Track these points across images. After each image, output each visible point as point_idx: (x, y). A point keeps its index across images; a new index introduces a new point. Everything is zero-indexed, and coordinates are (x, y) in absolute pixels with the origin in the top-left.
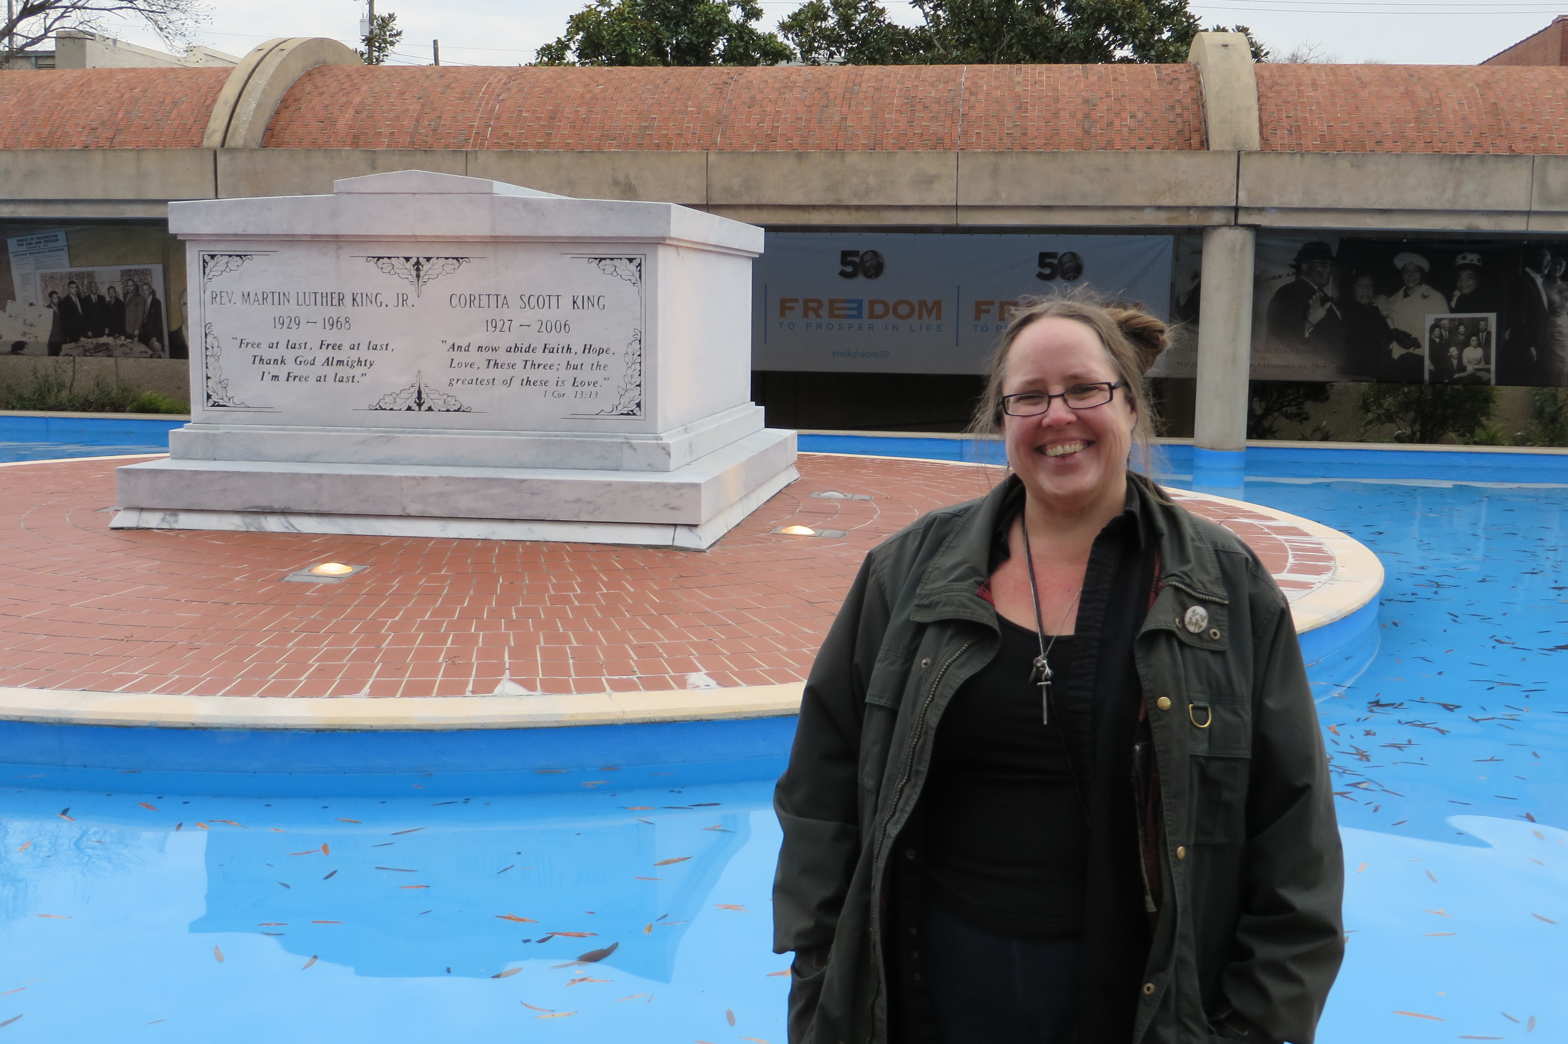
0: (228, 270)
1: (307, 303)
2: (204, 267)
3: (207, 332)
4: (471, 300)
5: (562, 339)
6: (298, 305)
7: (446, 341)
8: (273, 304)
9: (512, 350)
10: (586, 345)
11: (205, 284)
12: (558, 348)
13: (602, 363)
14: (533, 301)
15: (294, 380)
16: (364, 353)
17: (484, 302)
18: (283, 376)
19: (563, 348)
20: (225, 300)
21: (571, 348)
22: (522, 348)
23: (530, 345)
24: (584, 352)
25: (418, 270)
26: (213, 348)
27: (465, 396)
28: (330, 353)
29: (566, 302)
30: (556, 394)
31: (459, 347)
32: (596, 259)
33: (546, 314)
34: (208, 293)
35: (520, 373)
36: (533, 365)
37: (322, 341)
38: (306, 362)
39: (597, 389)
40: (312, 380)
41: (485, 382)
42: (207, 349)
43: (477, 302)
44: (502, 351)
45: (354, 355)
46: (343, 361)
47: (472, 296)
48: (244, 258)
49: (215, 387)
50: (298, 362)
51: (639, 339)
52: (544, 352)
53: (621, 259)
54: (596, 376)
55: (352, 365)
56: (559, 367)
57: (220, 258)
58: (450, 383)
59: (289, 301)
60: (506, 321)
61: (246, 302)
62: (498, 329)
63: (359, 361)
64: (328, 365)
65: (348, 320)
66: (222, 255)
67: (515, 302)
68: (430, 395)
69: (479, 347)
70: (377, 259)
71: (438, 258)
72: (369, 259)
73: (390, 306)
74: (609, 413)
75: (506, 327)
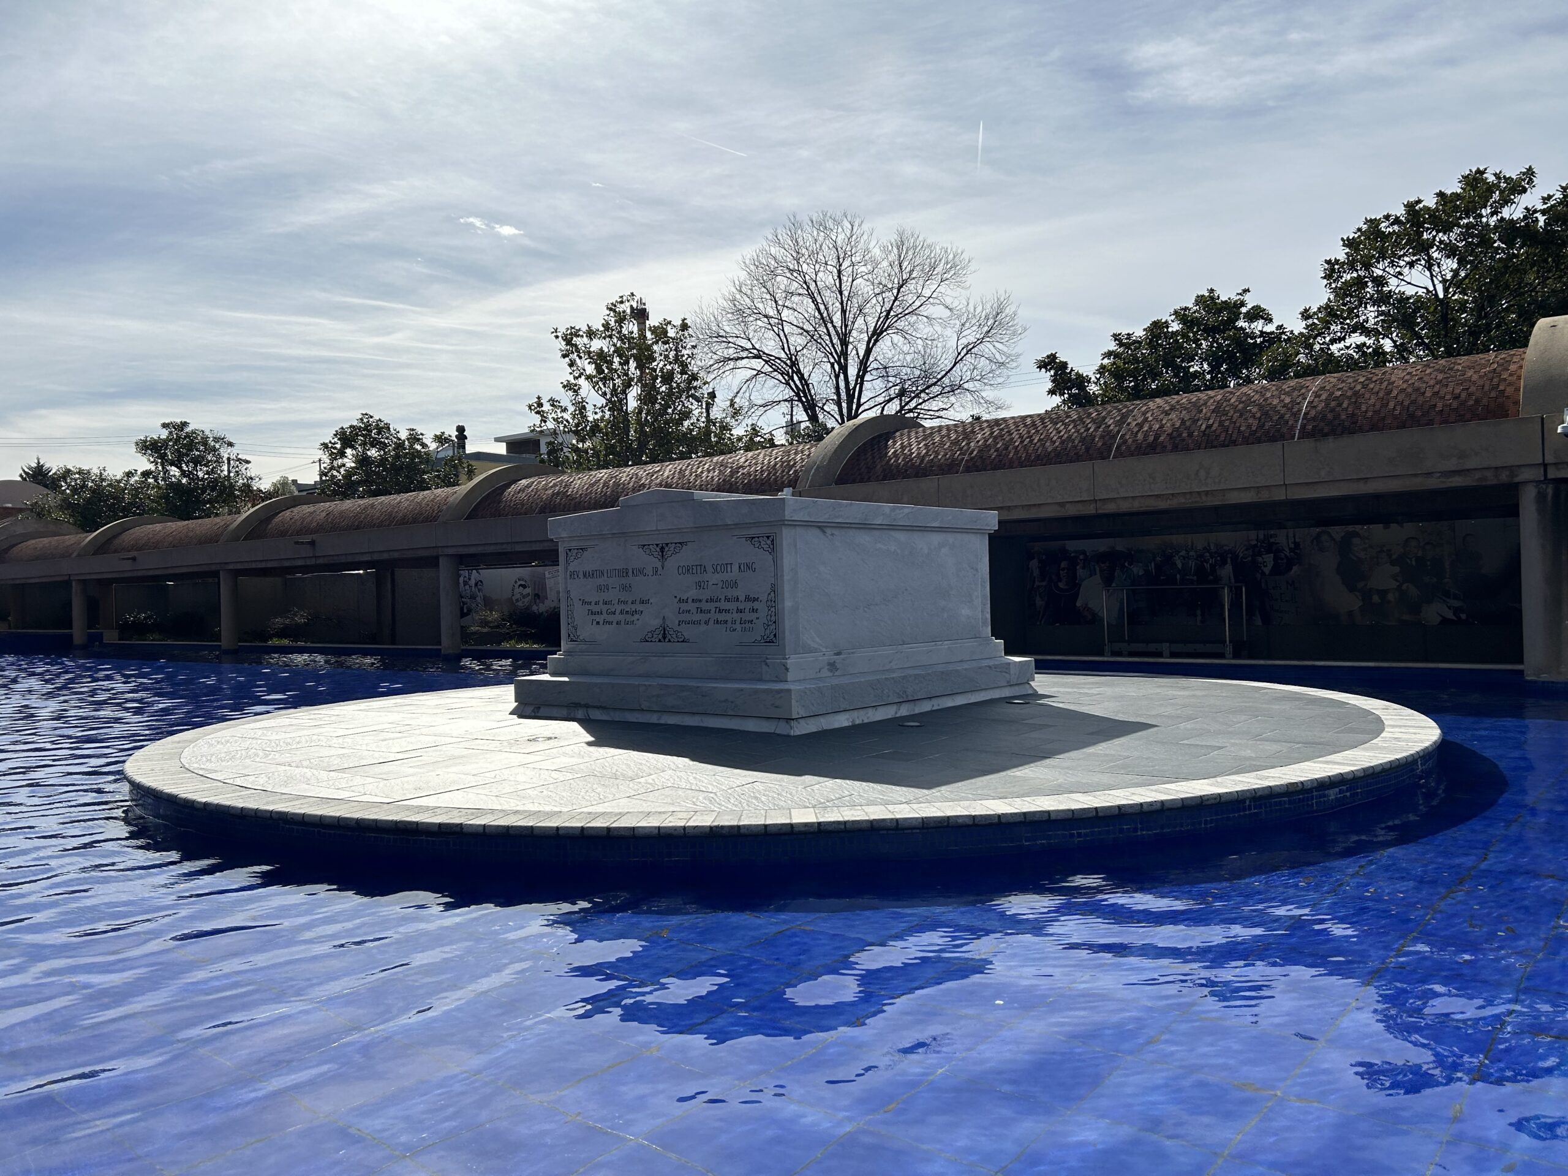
0: (577, 558)
1: (612, 576)
4: (688, 570)
5: (734, 592)
6: (608, 577)
7: (676, 597)
8: (597, 578)
9: (709, 601)
10: (746, 596)
11: (567, 567)
12: (732, 599)
13: (755, 608)
14: (719, 568)
15: (606, 624)
16: (638, 607)
17: (694, 571)
18: (601, 623)
19: (735, 598)
21: (738, 598)
22: (714, 599)
23: (718, 597)
24: (745, 601)
25: (662, 552)
27: (687, 631)
28: (622, 606)
29: (735, 568)
30: (732, 629)
31: (683, 600)
33: (726, 576)
34: (568, 572)
35: (714, 616)
36: (720, 610)
37: (619, 599)
38: (612, 613)
39: (753, 625)
40: (614, 624)
41: (696, 622)
43: (691, 571)
44: (703, 601)
45: (633, 607)
46: (629, 611)
47: (689, 566)
48: (584, 551)
49: (571, 629)
50: (608, 613)
51: (774, 590)
52: (725, 601)
53: (763, 537)
54: (753, 616)
55: (633, 614)
56: (733, 611)
58: (679, 624)
59: (603, 575)
60: (705, 582)
62: (702, 587)
63: (636, 611)
64: (622, 614)
65: (630, 585)
66: (574, 549)
67: (710, 569)
68: (669, 632)
69: (693, 600)
70: (642, 546)
71: (671, 544)
72: (639, 546)
73: (650, 575)
74: (759, 642)
75: (705, 586)
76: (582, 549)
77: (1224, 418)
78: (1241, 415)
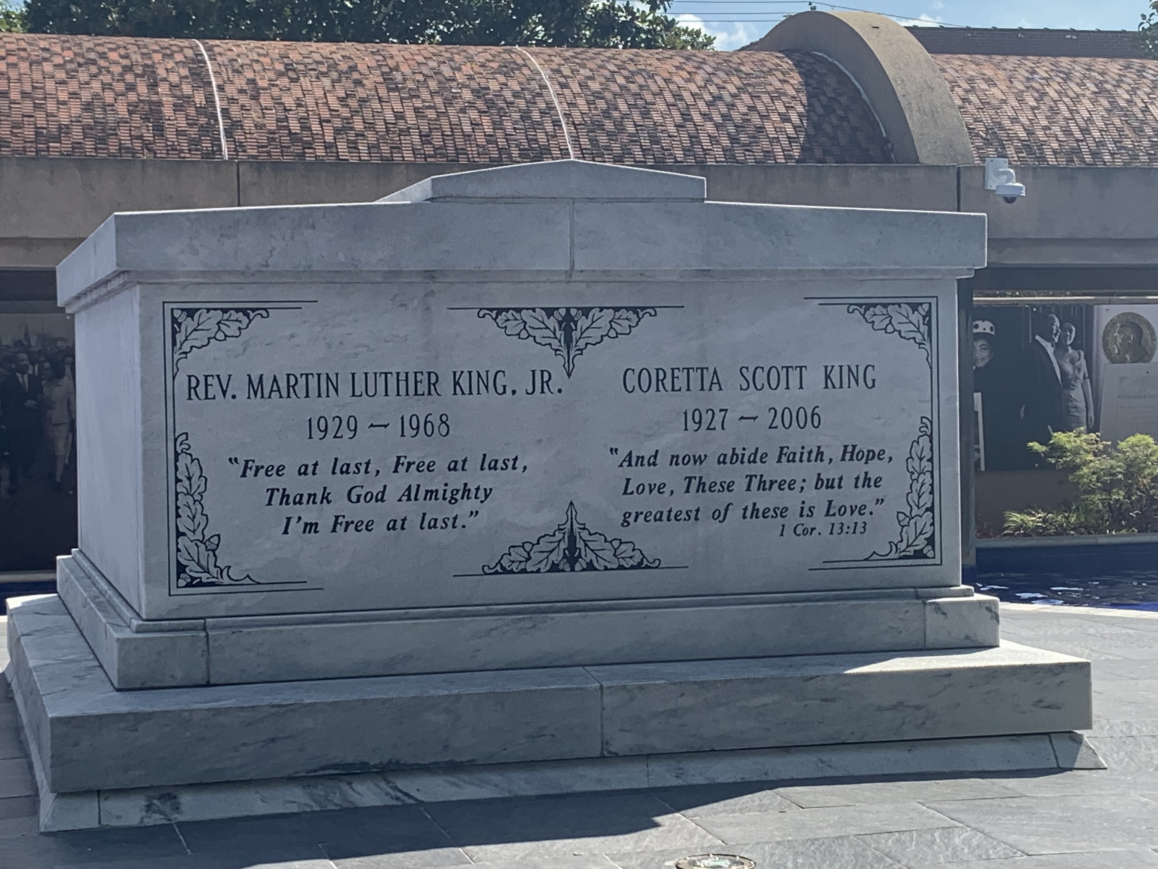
0: (220, 336)
1: (371, 392)
2: (174, 332)
3: (179, 450)
6: (353, 395)
7: (616, 450)
8: (307, 396)
9: (728, 460)
10: (846, 447)
11: (175, 364)
12: (802, 453)
13: (873, 476)
15: (346, 531)
17: (680, 382)
18: (326, 523)
19: (810, 453)
20: (215, 390)
21: (822, 453)
22: (743, 455)
23: (757, 449)
24: (843, 459)
25: (568, 329)
26: (189, 479)
27: (651, 540)
28: (413, 478)
30: (799, 530)
31: (638, 457)
32: (860, 305)
34: (182, 379)
35: (741, 498)
36: (762, 483)
37: (399, 458)
38: (369, 497)
39: (866, 517)
40: (380, 528)
41: (683, 516)
42: (178, 480)
43: (668, 382)
44: (711, 462)
45: (457, 480)
46: (437, 491)
47: (661, 372)
48: (252, 315)
49: (194, 551)
50: (354, 498)
51: (929, 433)
52: (779, 461)
53: (899, 305)
55: (452, 498)
56: (803, 484)
57: (205, 316)
58: (625, 521)
59: (336, 390)
60: (717, 412)
61: (256, 394)
62: (704, 426)
63: (466, 490)
64: (409, 499)
65: (444, 418)
66: (208, 310)
67: (731, 379)
68: (589, 543)
69: (673, 457)
70: (495, 312)
71: (601, 309)
72: (484, 311)
73: (519, 393)
74: (885, 557)
75: (717, 423)
76: (244, 311)
77: (418, 104)
78: (448, 103)
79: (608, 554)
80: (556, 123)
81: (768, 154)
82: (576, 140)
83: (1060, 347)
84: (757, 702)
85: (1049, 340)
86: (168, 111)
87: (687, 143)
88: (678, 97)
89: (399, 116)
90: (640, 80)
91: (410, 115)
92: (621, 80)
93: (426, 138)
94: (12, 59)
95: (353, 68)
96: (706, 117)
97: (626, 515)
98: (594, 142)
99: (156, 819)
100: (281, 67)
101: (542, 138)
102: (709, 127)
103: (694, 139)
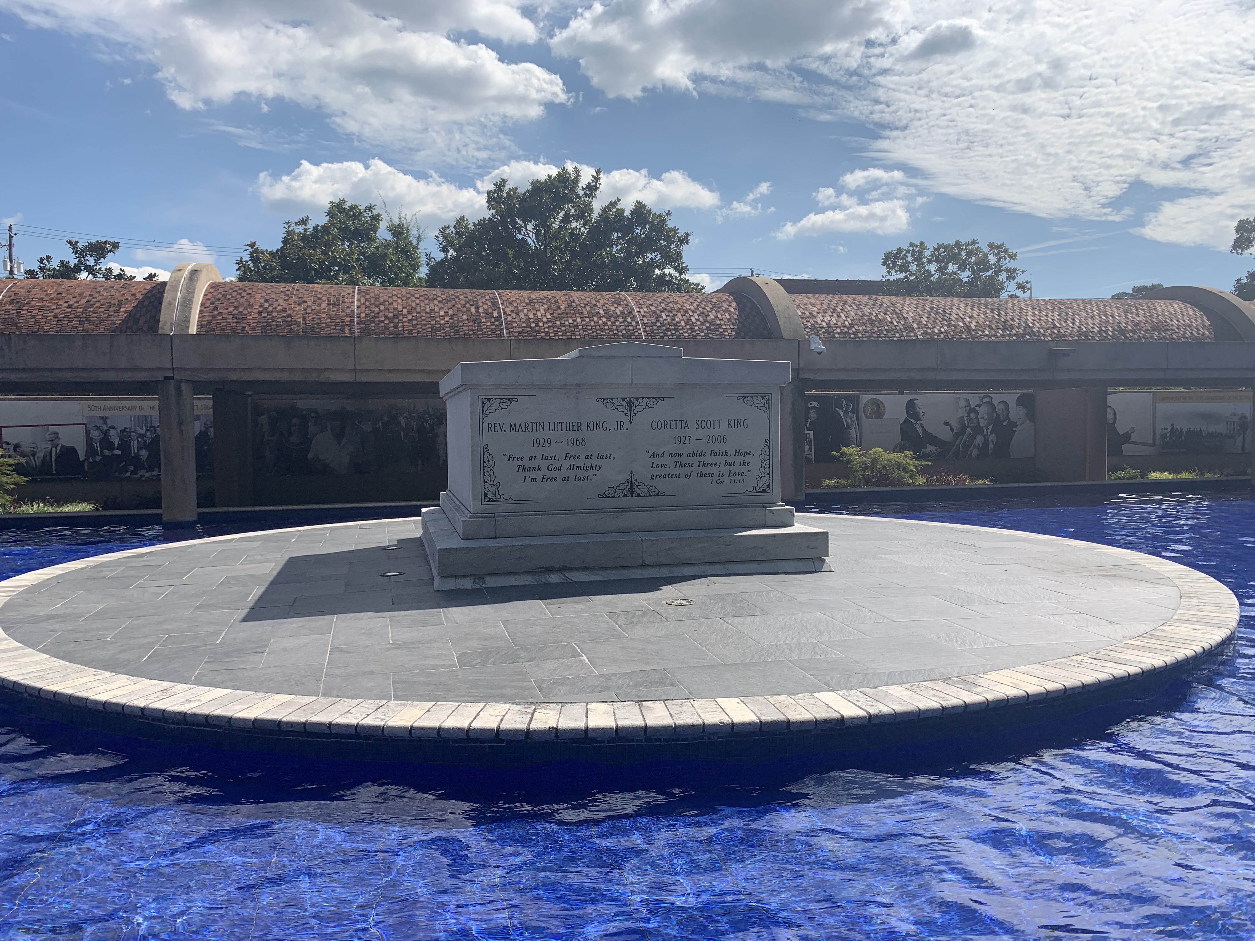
2: (483, 407)
3: (485, 451)
4: (664, 425)
5: (723, 447)
11: (483, 419)
13: (746, 461)
14: (704, 424)
16: (595, 462)
17: (673, 426)
18: (539, 478)
20: (498, 429)
25: (630, 406)
26: (489, 461)
28: (572, 462)
29: (724, 424)
32: (742, 397)
33: (713, 432)
34: (486, 424)
35: (696, 469)
36: (704, 464)
38: (556, 469)
40: (559, 480)
42: (484, 462)
43: (668, 426)
45: (588, 463)
47: (665, 422)
54: (744, 469)
57: (494, 401)
58: (652, 478)
61: (513, 430)
63: (592, 466)
67: (692, 425)
72: (598, 399)
73: (612, 429)
74: (751, 492)
75: (687, 441)
76: (509, 399)
77: (582, 315)
78: (594, 315)
79: (646, 491)
80: (637, 323)
81: (722, 335)
82: (645, 330)
83: (845, 412)
84: (700, 545)
85: (841, 409)
86: (483, 319)
87: (689, 330)
88: (686, 312)
89: (575, 321)
90: (671, 305)
91: (579, 320)
92: (663, 306)
93: (585, 329)
94: (422, 299)
95: (556, 301)
96: (698, 320)
97: (653, 476)
98: (652, 330)
99: (477, 586)
100: (527, 301)
101: (631, 329)
102: (699, 324)
103: (693, 329)
